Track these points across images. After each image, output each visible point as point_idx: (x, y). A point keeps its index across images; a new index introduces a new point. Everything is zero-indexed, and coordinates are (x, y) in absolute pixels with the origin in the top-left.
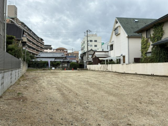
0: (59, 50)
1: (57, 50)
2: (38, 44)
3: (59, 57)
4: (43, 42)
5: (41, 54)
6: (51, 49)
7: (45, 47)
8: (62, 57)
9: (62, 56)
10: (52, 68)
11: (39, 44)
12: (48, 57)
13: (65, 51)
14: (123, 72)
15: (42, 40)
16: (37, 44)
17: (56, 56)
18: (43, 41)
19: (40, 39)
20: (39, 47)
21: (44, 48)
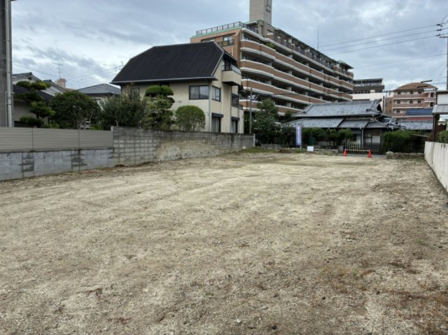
0: (405, 91)
1: (398, 91)
2: (329, 79)
3: (357, 116)
4: (348, 74)
6: (380, 89)
7: (354, 88)
8: (366, 116)
9: (367, 110)
10: (306, 148)
11: (334, 81)
13: (427, 95)
15: (346, 67)
16: (327, 81)
17: (349, 114)
18: (349, 70)
19: (338, 66)
20: (335, 87)
21: (352, 89)
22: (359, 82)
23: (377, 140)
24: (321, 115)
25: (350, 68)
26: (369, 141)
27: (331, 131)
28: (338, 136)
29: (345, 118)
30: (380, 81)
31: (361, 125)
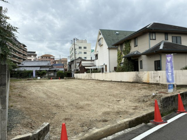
0: (44, 57)
1: (42, 57)
2: (20, 50)
3: (45, 66)
4: (26, 49)
5: (24, 63)
6: (35, 55)
7: (28, 54)
8: (48, 66)
9: (48, 64)
10: (37, 78)
11: (21, 51)
12: (33, 65)
13: (51, 59)
14: (103, 80)
15: (24, 46)
16: (19, 51)
17: (42, 65)
18: (25, 47)
19: (22, 45)
20: (21, 54)
21: (27, 55)
22: (29, 52)
23: (52, 74)
24: (30, 65)
25: (26, 46)
26: (50, 75)
27: (39, 71)
28: (42, 73)
29: (41, 67)
30: (35, 52)
31: (48, 69)
